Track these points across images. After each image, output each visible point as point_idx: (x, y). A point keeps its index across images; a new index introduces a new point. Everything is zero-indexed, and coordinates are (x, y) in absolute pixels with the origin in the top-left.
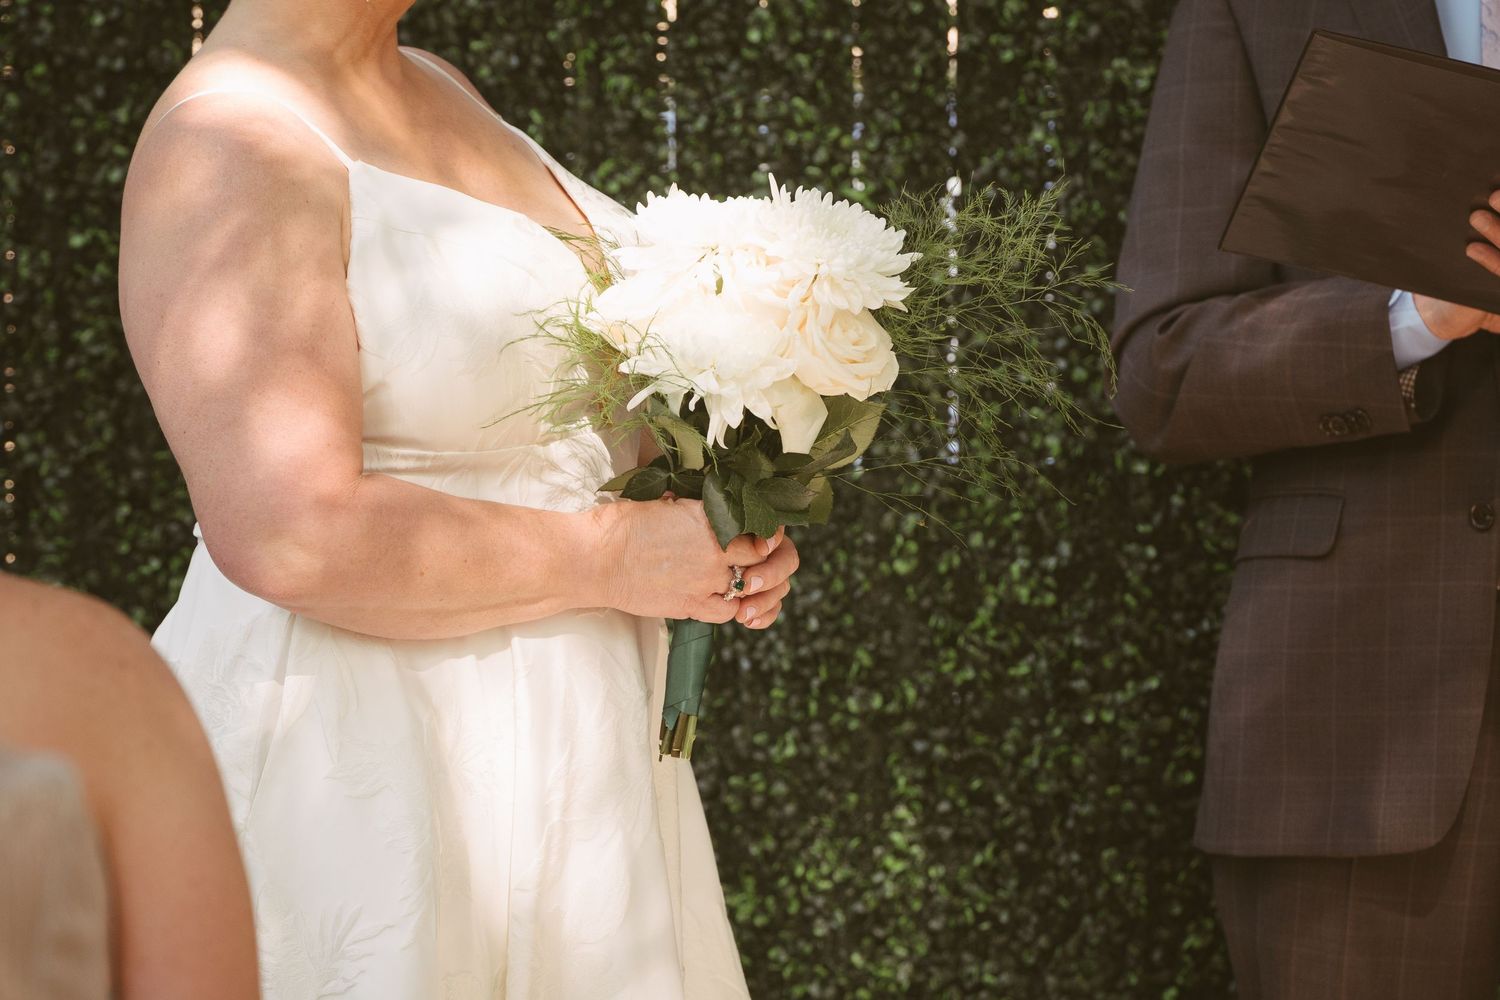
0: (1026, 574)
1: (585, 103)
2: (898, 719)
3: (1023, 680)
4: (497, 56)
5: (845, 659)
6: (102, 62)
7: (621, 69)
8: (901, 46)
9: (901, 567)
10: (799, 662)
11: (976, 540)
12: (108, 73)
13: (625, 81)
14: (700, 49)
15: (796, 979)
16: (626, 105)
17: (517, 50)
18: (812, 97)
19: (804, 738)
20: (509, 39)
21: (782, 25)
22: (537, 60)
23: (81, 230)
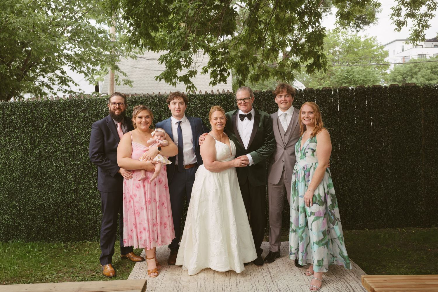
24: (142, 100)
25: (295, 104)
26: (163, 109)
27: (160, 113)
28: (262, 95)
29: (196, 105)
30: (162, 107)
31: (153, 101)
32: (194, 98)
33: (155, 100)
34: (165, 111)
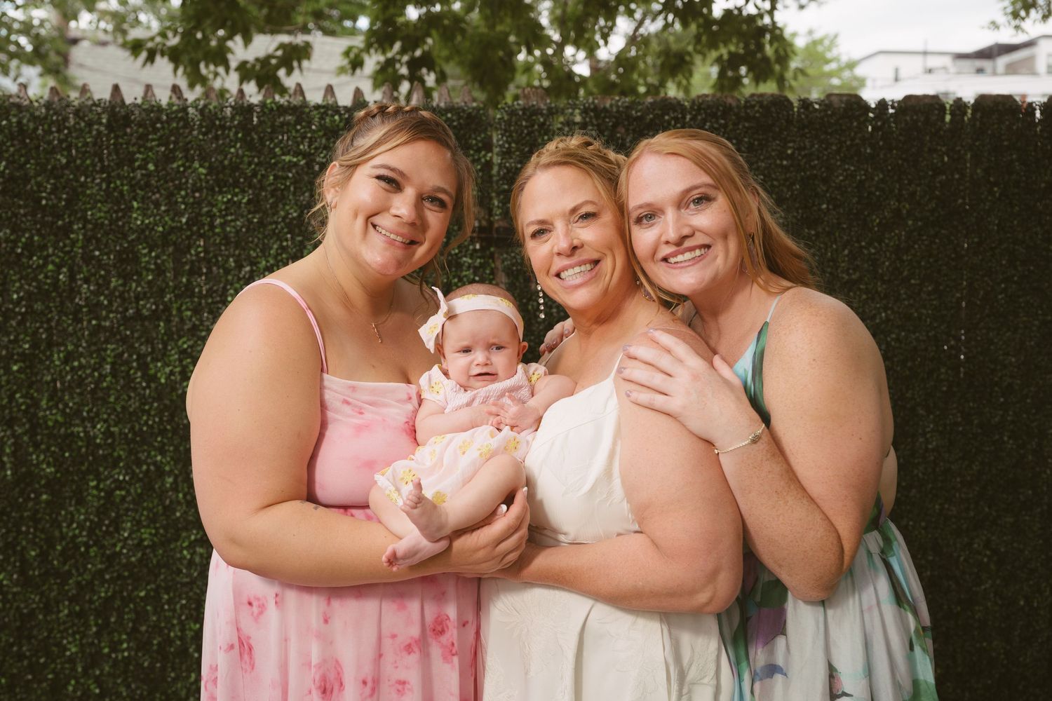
1: (177, 319)
4: (148, 306)
6: (17, 310)
7: (188, 309)
12: (20, 313)
13: (189, 313)
14: (213, 303)
17: (155, 303)
20: (152, 300)
22: (161, 307)
23: (15, 364)
24: (19, 123)
25: (782, 166)
26: (134, 170)
27: (121, 193)
28: (629, 117)
29: (305, 155)
30: (132, 161)
31: (81, 130)
32: (298, 122)
33: (90, 124)
34: (148, 185)
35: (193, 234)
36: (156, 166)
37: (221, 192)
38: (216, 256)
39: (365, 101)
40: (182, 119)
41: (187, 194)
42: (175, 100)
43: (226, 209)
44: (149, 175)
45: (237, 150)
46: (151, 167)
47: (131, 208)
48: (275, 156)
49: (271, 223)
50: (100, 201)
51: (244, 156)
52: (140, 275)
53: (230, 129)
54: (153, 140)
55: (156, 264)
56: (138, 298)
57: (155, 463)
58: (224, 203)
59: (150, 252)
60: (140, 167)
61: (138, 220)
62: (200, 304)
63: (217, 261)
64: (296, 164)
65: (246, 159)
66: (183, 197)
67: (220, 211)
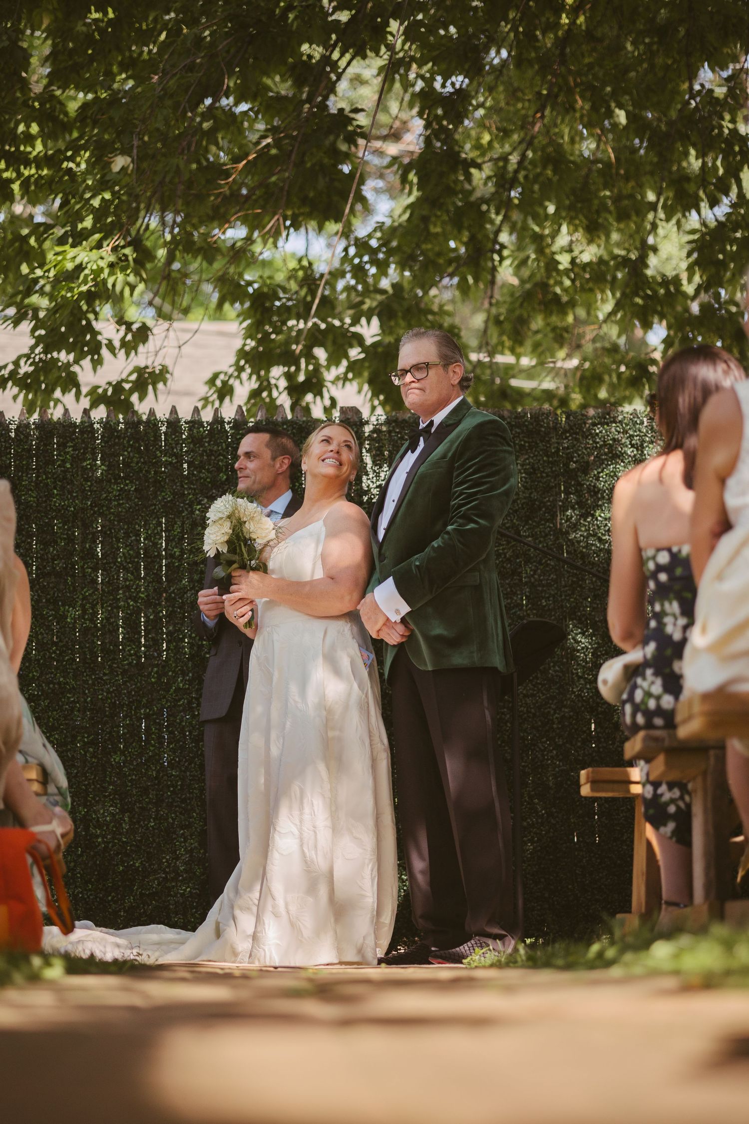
0: (182, 681)
2: (153, 715)
3: (180, 706)
5: (140, 702)
7: (87, 568)
8: (153, 562)
9: (153, 680)
10: (130, 702)
11: (170, 673)
13: (90, 570)
14: (106, 563)
15: (129, 775)
16: (90, 576)
18: (132, 574)
19: (131, 720)
21: (125, 558)
35: (95, 512)
36: (71, 465)
37: (116, 483)
38: (110, 530)
39: (221, 417)
40: (89, 432)
41: (92, 485)
42: (86, 419)
43: (119, 495)
44: (66, 471)
45: (129, 453)
46: (68, 466)
47: (53, 495)
48: (156, 457)
49: (152, 505)
50: (31, 490)
51: (134, 457)
52: (56, 542)
53: (124, 438)
54: (70, 447)
55: (67, 534)
56: (53, 560)
57: (59, 683)
58: (119, 491)
59: (64, 526)
60: (59, 466)
61: (56, 501)
62: (97, 563)
63: (111, 532)
64: (171, 463)
65: (135, 460)
66: (90, 486)
67: (115, 496)
